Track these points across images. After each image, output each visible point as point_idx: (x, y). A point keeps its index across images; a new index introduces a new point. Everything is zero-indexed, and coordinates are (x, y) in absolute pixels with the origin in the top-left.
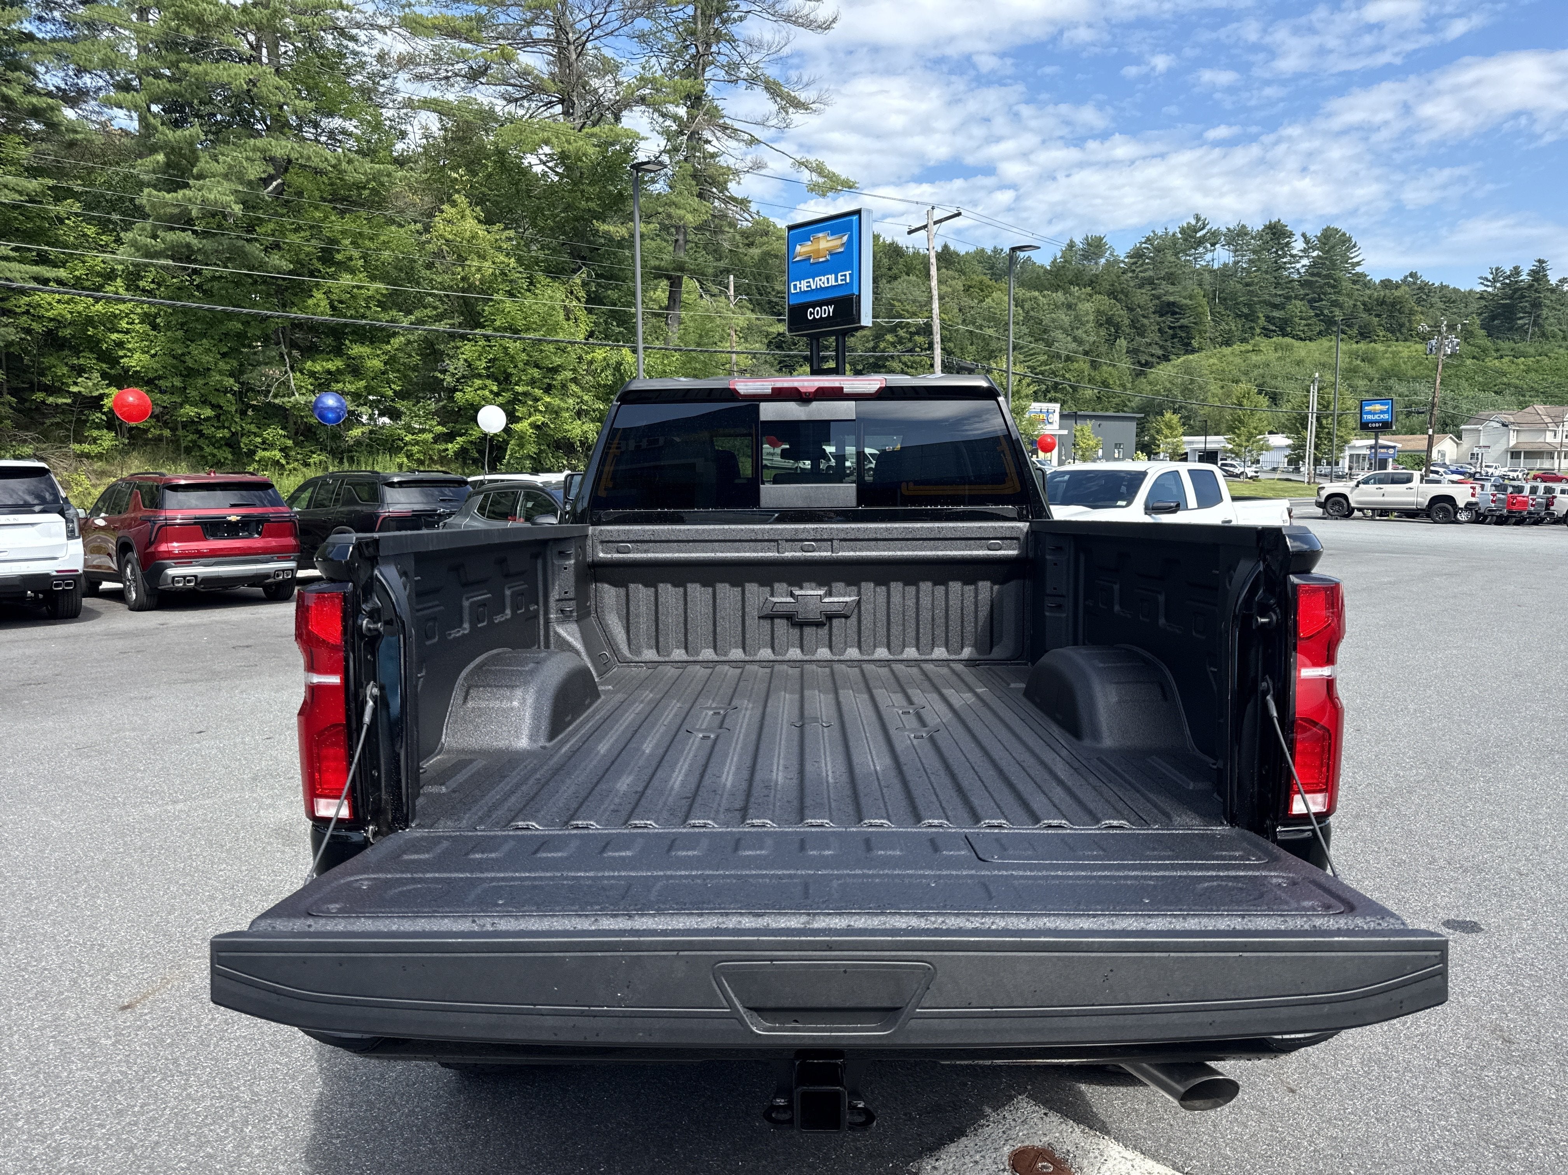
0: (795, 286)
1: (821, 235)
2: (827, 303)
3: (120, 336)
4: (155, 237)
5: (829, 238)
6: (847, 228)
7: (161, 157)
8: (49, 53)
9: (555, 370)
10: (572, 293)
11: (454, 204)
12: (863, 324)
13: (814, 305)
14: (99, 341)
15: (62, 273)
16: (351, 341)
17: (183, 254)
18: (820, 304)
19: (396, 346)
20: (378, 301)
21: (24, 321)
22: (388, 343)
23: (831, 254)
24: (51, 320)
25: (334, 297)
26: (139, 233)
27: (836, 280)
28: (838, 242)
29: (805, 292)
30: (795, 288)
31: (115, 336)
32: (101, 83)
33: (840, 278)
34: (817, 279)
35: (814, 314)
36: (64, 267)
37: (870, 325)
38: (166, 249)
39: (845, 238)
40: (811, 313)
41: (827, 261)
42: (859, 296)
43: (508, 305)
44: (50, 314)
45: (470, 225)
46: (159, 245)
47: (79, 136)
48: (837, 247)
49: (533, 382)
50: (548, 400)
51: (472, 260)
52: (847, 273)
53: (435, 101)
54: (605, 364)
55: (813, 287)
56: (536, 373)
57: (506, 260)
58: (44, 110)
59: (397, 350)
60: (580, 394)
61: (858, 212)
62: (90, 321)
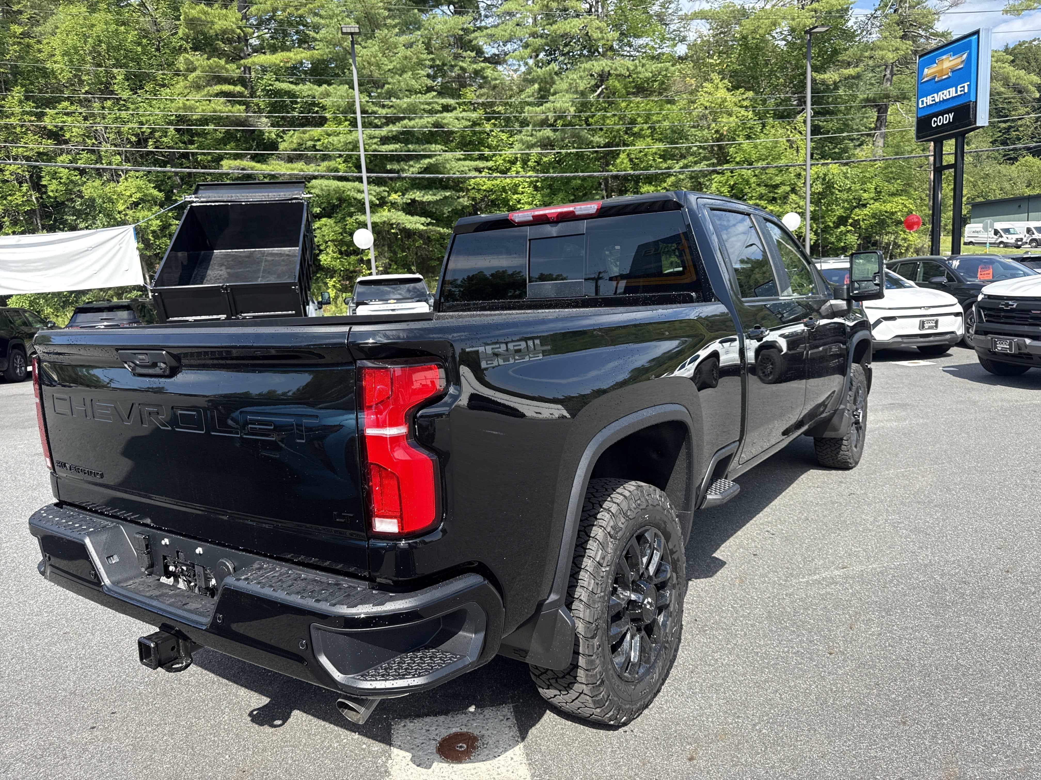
0: (923, 101)
1: (944, 57)
2: (948, 111)
3: (519, 196)
4: (532, 135)
5: (951, 59)
6: (968, 47)
7: (536, 86)
8: (484, 36)
9: (776, 186)
10: (795, 129)
11: (711, 81)
12: (978, 124)
13: (936, 115)
14: (508, 201)
15: (490, 164)
16: (643, 183)
17: (547, 144)
18: (942, 113)
19: (670, 183)
20: (659, 155)
21: (471, 194)
22: (665, 182)
23: (953, 72)
24: (484, 190)
25: (633, 156)
26: (526, 135)
27: (956, 92)
28: (959, 60)
29: (931, 105)
30: (923, 104)
31: (515, 197)
32: (516, 46)
33: (959, 89)
34: (940, 93)
35: (937, 122)
36: (491, 160)
37: (987, 124)
38: (538, 141)
39: (965, 56)
40: (935, 122)
41: (949, 77)
42: (976, 102)
43: (746, 145)
44: (484, 188)
45: (722, 93)
46: (533, 140)
47: (498, 82)
48: (957, 65)
49: (761, 197)
50: (772, 208)
51: (722, 117)
52: (966, 85)
53: (702, 12)
54: (816, 176)
55: (937, 100)
56: (763, 190)
57: (746, 114)
58: (480, 71)
59: (670, 186)
60: (798, 201)
61: (977, 33)
62: (504, 190)
